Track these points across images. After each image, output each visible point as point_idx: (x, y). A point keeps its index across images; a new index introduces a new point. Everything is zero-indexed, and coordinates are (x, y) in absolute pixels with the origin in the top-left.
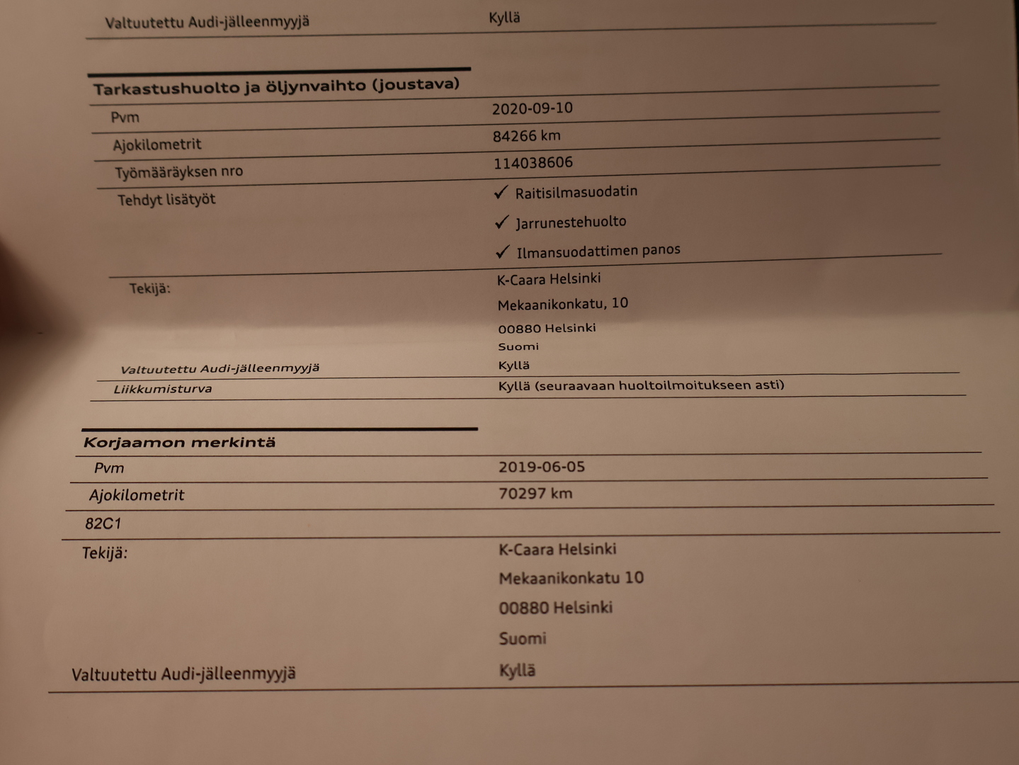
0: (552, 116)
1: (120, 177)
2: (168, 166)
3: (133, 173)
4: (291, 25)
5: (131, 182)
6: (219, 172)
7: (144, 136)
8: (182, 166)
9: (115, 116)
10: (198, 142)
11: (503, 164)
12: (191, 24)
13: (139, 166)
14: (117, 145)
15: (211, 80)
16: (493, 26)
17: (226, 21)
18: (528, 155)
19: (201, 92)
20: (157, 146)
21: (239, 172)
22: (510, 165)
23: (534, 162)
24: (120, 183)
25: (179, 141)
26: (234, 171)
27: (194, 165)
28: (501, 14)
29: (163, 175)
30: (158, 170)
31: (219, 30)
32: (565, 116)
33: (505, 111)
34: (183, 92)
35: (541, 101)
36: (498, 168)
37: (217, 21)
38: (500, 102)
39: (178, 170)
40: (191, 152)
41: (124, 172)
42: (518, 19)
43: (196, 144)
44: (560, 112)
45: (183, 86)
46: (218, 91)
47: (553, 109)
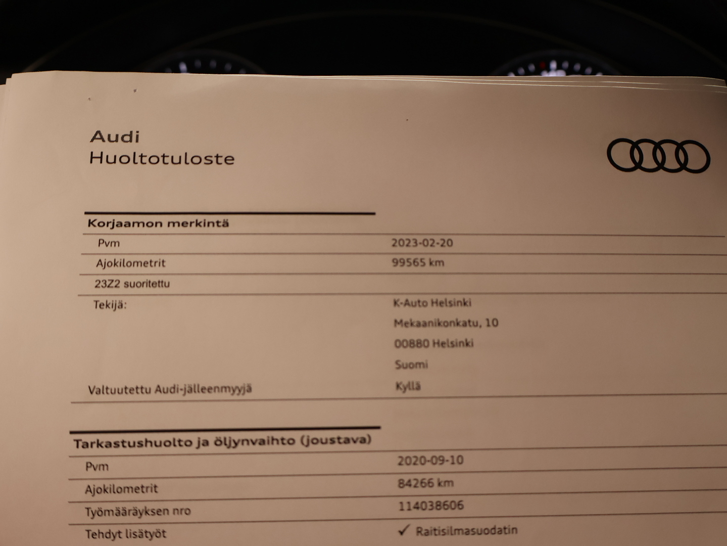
0: (447, 466)
1: (88, 515)
2: (129, 506)
3: (100, 512)
4: (237, 391)
5: (97, 519)
6: (171, 511)
7: (112, 482)
8: (140, 506)
9: (89, 465)
10: (155, 487)
11: (406, 507)
12: (157, 390)
13: (105, 507)
14: (89, 489)
15: (170, 436)
16: (399, 393)
17: (185, 389)
18: (427, 499)
19: (160, 446)
20: (121, 490)
21: (188, 512)
22: (412, 507)
23: (431, 505)
24: (88, 520)
25: (140, 486)
26: (183, 512)
27: (150, 506)
28: (405, 383)
29: (125, 514)
30: (121, 510)
31: (179, 396)
32: (457, 467)
33: (408, 462)
34: (146, 446)
35: (438, 454)
36: (402, 510)
37: (178, 389)
38: (404, 455)
39: (137, 510)
40: (150, 495)
41: (92, 511)
42: (418, 388)
43: (153, 488)
44: (453, 463)
45: (146, 441)
46: (175, 445)
47: (447, 461)
